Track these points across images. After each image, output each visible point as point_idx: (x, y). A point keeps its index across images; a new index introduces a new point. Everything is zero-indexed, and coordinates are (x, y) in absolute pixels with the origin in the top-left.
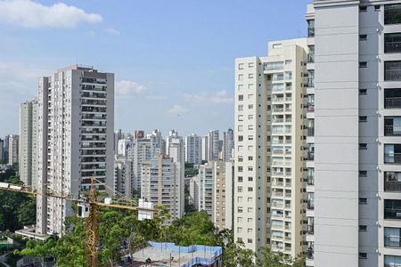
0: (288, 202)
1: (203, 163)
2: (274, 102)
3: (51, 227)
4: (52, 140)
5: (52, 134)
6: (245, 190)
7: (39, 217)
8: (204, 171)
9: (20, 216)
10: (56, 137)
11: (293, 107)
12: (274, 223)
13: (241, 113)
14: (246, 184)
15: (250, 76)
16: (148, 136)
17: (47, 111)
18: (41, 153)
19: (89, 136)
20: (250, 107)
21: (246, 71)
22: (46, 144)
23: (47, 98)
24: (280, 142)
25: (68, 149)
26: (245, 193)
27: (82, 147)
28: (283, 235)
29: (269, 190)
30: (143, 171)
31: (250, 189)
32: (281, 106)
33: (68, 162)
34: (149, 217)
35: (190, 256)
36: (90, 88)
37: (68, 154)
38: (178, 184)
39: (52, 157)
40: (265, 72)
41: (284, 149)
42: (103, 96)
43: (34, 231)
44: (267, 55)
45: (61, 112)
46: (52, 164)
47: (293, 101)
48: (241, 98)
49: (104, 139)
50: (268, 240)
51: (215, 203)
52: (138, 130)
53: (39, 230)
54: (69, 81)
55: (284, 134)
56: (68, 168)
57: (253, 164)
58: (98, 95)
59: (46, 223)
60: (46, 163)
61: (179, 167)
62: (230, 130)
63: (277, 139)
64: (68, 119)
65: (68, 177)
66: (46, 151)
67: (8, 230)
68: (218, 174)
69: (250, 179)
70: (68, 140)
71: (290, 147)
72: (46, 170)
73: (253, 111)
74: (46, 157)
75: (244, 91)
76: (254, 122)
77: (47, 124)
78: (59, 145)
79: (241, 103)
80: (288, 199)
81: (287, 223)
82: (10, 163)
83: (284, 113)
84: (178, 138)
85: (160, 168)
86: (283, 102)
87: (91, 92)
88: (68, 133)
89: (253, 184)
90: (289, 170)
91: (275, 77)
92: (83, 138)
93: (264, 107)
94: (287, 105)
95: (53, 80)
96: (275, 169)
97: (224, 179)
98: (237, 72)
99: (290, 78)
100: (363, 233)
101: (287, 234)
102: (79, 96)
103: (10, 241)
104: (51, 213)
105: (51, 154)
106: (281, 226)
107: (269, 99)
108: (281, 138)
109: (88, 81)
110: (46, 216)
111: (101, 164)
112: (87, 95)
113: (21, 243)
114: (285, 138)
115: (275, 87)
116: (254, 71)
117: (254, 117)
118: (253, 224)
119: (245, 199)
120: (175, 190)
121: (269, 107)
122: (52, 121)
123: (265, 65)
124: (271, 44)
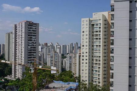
0: (99, 68)
1: (68, 54)
2: (95, 34)
3: (17, 76)
4: (17, 46)
5: (17, 44)
6: (85, 63)
7: (13, 72)
8: (69, 57)
9: (6, 72)
10: (19, 45)
11: (101, 35)
12: (94, 75)
13: (83, 37)
14: (85, 61)
15: (87, 25)
16: (49, 45)
17: (16, 36)
18: (13, 50)
19: (30, 44)
20: (87, 35)
21: (85, 23)
22: (15, 47)
23: (16, 31)
24: (97, 47)
25: (23, 49)
26: (85, 64)
27: (28, 48)
28: (98, 79)
29: (93, 63)
30: (48, 57)
31: (86, 63)
32: (97, 35)
33: (23, 53)
34: (55, 72)
35: (68, 86)
36: (31, 28)
37: (23, 51)
38: (60, 61)
39: (17, 52)
40: (92, 23)
41: (98, 50)
42: (35, 31)
43: (11, 77)
44: (92, 18)
45: (21, 36)
46: (17, 54)
47: (101, 33)
48: (83, 32)
49: (35, 46)
50: (92, 81)
51: (73, 68)
52: (45, 43)
53: (13, 77)
54: (24, 26)
55: (98, 45)
56: (23, 56)
57: (87, 54)
58: (33, 31)
59: (15, 74)
60: (15, 54)
61: (60, 56)
62: (77, 43)
63: (96, 46)
64: (23, 39)
65: (23, 59)
66: (15, 49)
67: (2, 77)
68: (74, 58)
69: (86, 60)
70: (23, 46)
71: (100, 49)
72: (15, 56)
73: (88, 37)
74: (15, 52)
75: (85, 30)
76: (88, 40)
77: (16, 40)
78: (20, 47)
79: (83, 34)
80: (99, 66)
81: (99, 75)
82: (1, 54)
83: (98, 37)
84: (59, 45)
85: (54, 56)
86: (98, 33)
87: (31, 30)
88: (23, 44)
89: (87, 61)
90: (100, 57)
91: (95, 25)
92: (29, 45)
93: (91, 35)
94: (99, 35)
95: (18, 25)
96: (95, 56)
97: (76, 60)
98: (82, 23)
99: (100, 25)
100: (130, 78)
101: (99, 78)
102: (27, 31)
103: (3, 80)
104: (17, 71)
105: (17, 51)
106: (97, 76)
107: (93, 32)
108: (97, 46)
109: (30, 26)
110: (15, 72)
111: (34, 54)
112: (30, 30)
113: (7, 81)
114: (98, 46)
115: (95, 28)
116: (88, 23)
117: (88, 38)
118: (87, 75)
119: (85, 66)
120: (59, 63)
121: (93, 35)
122: (17, 39)
123: (92, 21)
124: (93, 14)
